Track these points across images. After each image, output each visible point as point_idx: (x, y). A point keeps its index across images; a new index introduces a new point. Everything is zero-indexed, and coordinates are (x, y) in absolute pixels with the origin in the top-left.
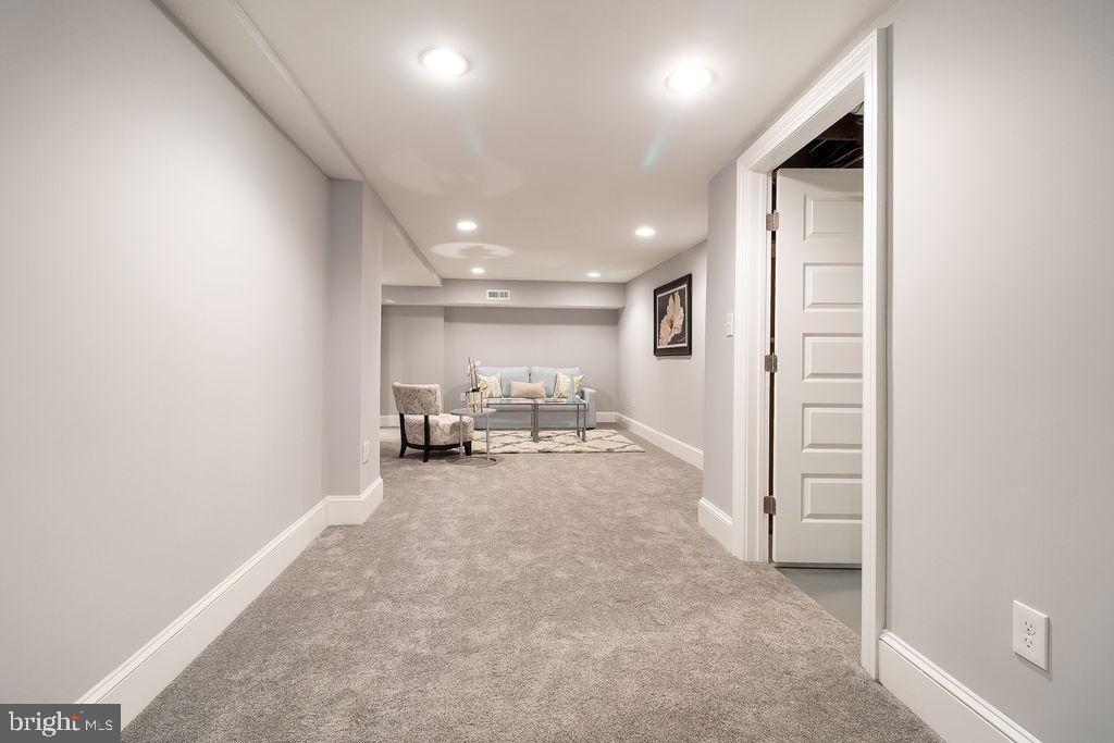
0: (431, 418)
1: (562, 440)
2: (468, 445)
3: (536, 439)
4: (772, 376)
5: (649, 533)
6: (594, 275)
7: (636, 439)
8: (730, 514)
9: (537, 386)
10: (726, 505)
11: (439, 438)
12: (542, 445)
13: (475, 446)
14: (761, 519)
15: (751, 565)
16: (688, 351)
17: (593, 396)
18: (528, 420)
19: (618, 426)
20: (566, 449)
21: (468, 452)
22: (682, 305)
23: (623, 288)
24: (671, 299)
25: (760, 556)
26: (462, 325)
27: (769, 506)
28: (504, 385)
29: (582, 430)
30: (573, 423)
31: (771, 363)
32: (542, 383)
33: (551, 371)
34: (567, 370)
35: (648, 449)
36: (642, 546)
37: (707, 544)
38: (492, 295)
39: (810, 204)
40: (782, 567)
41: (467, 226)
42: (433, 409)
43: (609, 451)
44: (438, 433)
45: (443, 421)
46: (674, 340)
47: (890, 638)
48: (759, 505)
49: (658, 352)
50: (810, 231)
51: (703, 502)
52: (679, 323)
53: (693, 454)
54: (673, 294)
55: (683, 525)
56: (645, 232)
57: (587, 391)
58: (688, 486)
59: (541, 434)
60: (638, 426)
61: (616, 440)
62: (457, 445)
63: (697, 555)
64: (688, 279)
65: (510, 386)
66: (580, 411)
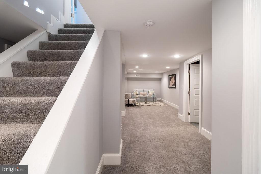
0: (129, 99)
1: (151, 103)
2: (135, 104)
3: (146, 103)
4: (189, 95)
5: (170, 118)
6: (157, 72)
7: (165, 104)
8: (183, 115)
9: (145, 93)
10: (182, 114)
11: (130, 103)
12: (147, 104)
13: (136, 104)
14: (188, 116)
15: (186, 122)
16: (175, 88)
17: (156, 95)
18: (144, 99)
19: (161, 101)
20: (152, 105)
21: (135, 105)
22: (174, 79)
23: (162, 74)
24: (172, 78)
25: (187, 121)
26: (130, 81)
27: (189, 114)
28: (139, 93)
29: (155, 101)
30: (153, 100)
31: (189, 93)
32: (146, 92)
33: (148, 90)
34: (151, 90)
35: (168, 106)
36: (169, 120)
37: (179, 120)
38: (136, 75)
39: (195, 69)
40: (191, 123)
41: (137, 67)
42: (130, 98)
43: (160, 106)
44: (130, 102)
45: (131, 100)
46: (172, 85)
47: (202, 128)
48: (187, 114)
49: (169, 87)
50: (195, 73)
51: (179, 114)
52: (174, 82)
53: (177, 106)
54: (173, 77)
55: (175, 117)
56: (168, 67)
57: (155, 94)
58: (176, 112)
59: (147, 102)
60: (165, 101)
61: (161, 104)
62: (134, 104)
63: (178, 121)
64: (175, 75)
65: (140, 93)
66: (154, 98)
